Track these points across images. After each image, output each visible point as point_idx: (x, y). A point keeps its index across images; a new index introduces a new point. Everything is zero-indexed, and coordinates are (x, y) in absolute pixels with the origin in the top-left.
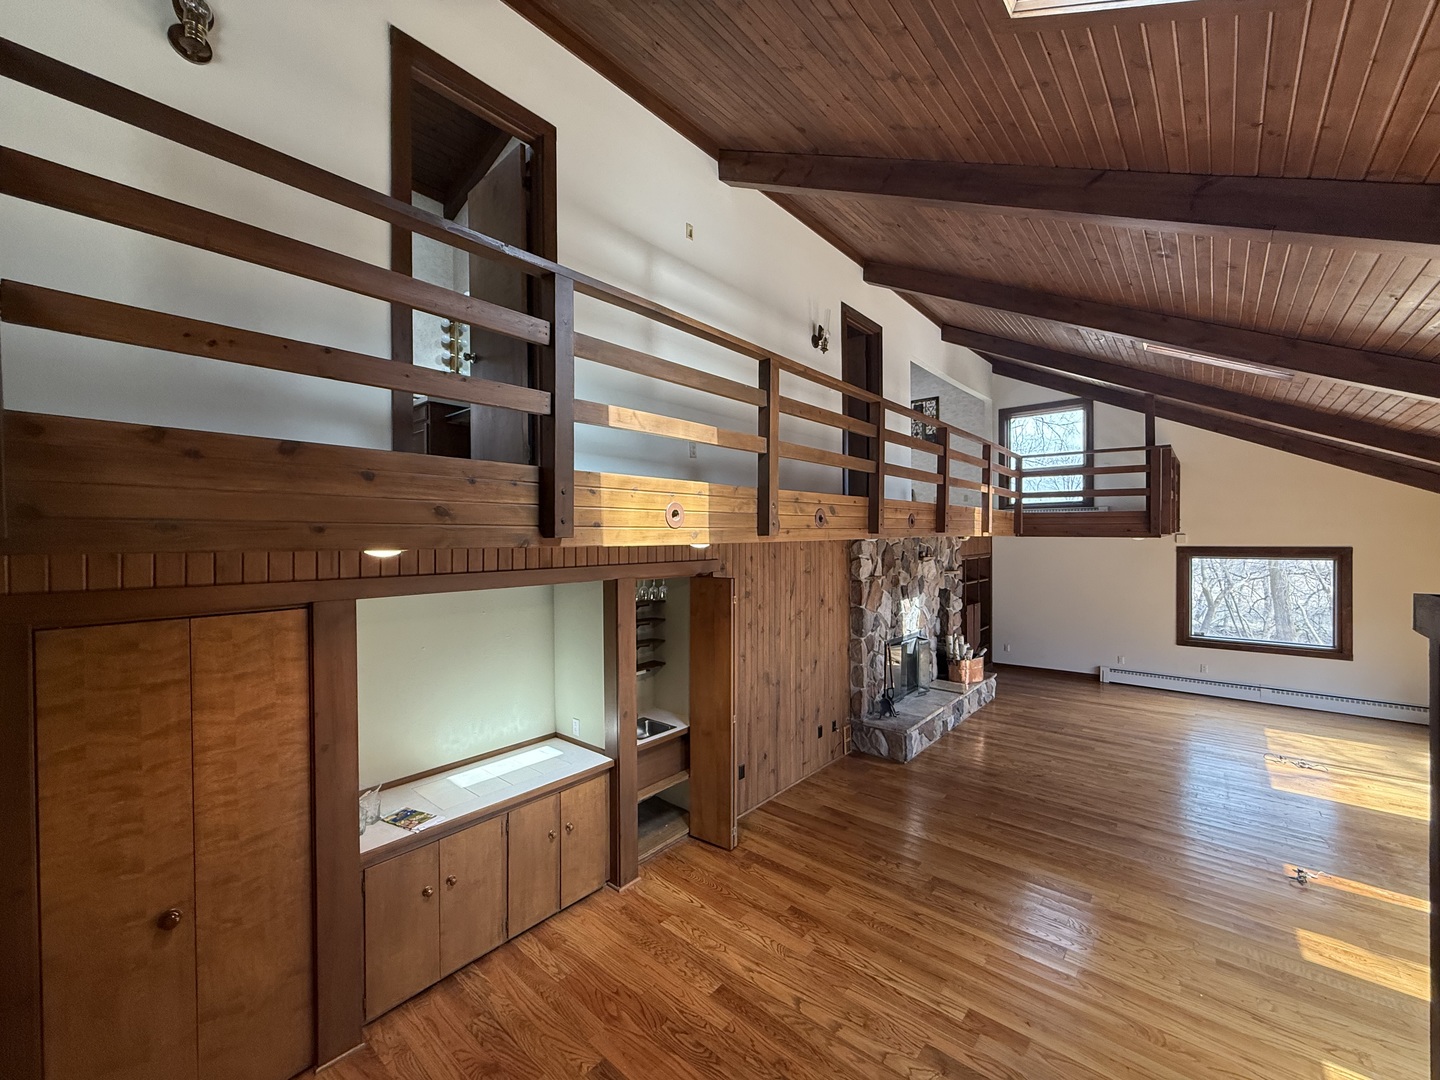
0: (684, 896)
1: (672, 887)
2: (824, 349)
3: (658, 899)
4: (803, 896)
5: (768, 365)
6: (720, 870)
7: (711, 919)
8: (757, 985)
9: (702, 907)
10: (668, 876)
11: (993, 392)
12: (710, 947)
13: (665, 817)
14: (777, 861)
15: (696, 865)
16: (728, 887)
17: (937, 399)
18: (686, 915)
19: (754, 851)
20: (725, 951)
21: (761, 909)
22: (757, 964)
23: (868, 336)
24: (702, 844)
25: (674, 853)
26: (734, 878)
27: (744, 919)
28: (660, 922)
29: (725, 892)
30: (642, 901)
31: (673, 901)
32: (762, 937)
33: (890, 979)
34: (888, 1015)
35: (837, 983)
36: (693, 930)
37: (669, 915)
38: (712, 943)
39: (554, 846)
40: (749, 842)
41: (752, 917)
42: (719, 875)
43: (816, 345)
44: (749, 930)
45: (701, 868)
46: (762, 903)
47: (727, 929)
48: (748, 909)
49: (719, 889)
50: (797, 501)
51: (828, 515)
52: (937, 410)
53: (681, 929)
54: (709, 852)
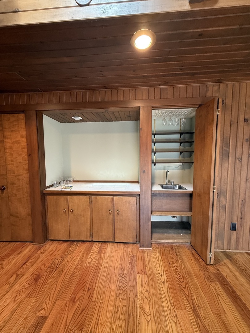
0: (161, 269)
1: (160, 262)
6: (191, 270)
9: (164, 283)
12: (143, 309)
15: (182, 259)
16: (188, 283)
18: (152, 280)
19: (224, 274)
20: (148, 322)
21: (197, 316)
24: (194, 252)
25: (176, 248)
26: (196, 281)
27: (180, 313)
28: (138, 273)
29: (184, 284)
30: (143, 258)
31: (154, 268)
36: (147, 291)
37: (145, 273)
38: (147, 308)
39: (111, 216)
40: (225, 268)
41: (185, 316)
42: (189, 273)
45: (183, 263)
46: (202, 314)
47: (163, 309)
48: (188, 308)
49: (182, 280)
53: (142, 286)
54: (195, 258)
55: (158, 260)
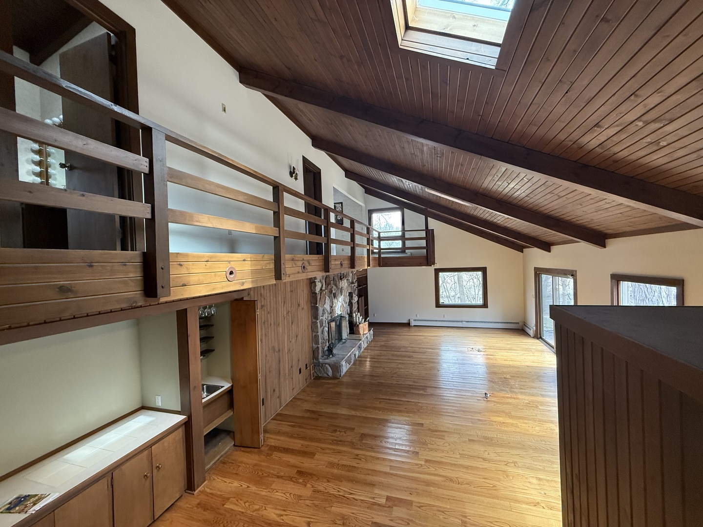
0: (236, 484)
1: (228, 480)
2: (296, 179)
3: (221, 491)
4: (303, 463)
5: (278, 189)
6: (255, 462)
7: (254, 493)
8: (287, 523)
9: (248, 487)
10: (224, 474)
11: (365, 202)
12: (256, 510)
13: (218, 439)
14: (286, 447)
15: (241, 462)
16: (261, 470)
17: (342, 203)
18: (239, 495)
19: (273, 444)
20: (265, 509)
21: (281, 477)
22: (284, 510)
23: (314, 174)
24: (242, 449)
25: (226, 459)
26: (263, 464)
27: (273, 486)
28: (223, 505)
29: (260, 473)
30: (210, 495)
31: (230, 489)
32: (284, 494)
33: (351, 494)
34: (353, 513)
35: (327, 506)
36: (245, 503)
37: (229, 499)
38: (257, 507)
39: (148, 483)
40: (270, 440)
41: (277, 484)
42: (256, 465)
43: (292, 176)
44: (277, 492)
45: (244, 463)
46: (282, 474)
47: (265, 496)
48: (275, 480)
49: (257, 473)
50: (293, 260)
51: (306, 264)
52: (342, 208)
53: (237, 505)
54: (248, 452)
55: (225, 482)
